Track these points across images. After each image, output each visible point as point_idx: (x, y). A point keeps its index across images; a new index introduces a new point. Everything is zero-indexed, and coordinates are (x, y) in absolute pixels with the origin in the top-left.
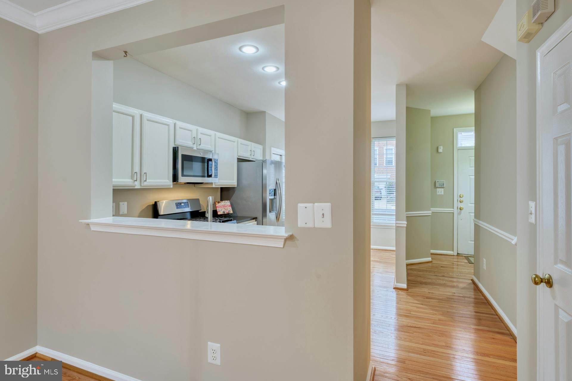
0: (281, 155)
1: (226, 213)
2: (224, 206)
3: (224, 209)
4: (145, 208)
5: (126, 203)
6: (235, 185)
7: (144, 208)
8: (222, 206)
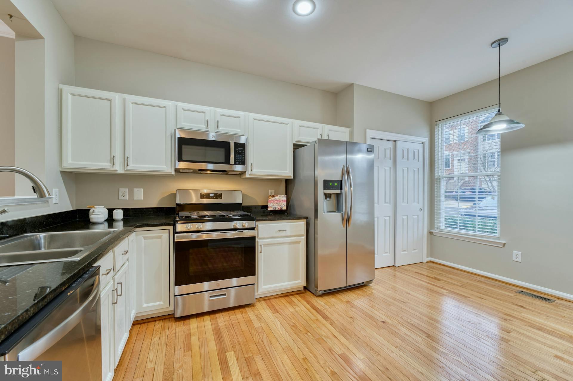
0: (395, 141)
1: (277, 209)
2: (277, 201)
3: (276, 204)
4: (166, 197)
5: (142, 189)
6: (291, 176)
7: (165, 195)
8: (276, 200)
